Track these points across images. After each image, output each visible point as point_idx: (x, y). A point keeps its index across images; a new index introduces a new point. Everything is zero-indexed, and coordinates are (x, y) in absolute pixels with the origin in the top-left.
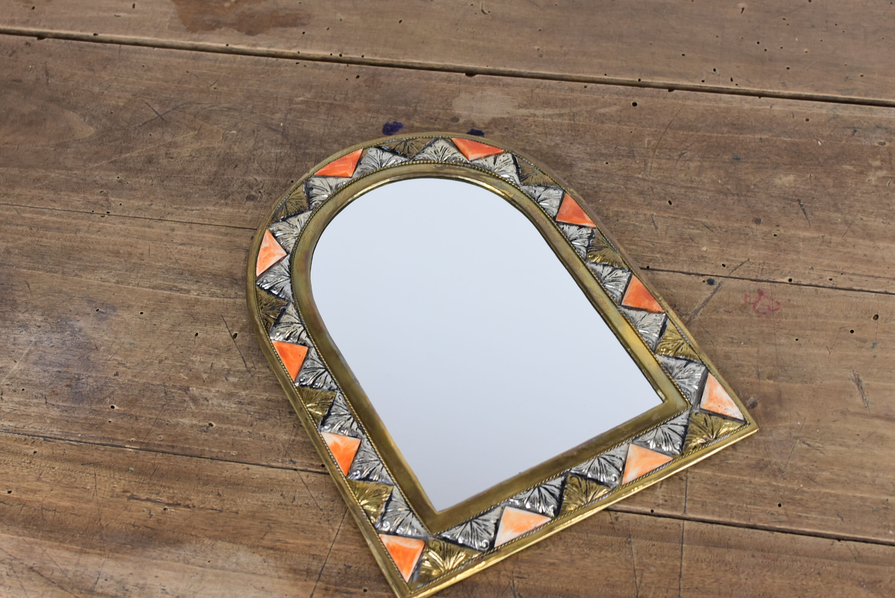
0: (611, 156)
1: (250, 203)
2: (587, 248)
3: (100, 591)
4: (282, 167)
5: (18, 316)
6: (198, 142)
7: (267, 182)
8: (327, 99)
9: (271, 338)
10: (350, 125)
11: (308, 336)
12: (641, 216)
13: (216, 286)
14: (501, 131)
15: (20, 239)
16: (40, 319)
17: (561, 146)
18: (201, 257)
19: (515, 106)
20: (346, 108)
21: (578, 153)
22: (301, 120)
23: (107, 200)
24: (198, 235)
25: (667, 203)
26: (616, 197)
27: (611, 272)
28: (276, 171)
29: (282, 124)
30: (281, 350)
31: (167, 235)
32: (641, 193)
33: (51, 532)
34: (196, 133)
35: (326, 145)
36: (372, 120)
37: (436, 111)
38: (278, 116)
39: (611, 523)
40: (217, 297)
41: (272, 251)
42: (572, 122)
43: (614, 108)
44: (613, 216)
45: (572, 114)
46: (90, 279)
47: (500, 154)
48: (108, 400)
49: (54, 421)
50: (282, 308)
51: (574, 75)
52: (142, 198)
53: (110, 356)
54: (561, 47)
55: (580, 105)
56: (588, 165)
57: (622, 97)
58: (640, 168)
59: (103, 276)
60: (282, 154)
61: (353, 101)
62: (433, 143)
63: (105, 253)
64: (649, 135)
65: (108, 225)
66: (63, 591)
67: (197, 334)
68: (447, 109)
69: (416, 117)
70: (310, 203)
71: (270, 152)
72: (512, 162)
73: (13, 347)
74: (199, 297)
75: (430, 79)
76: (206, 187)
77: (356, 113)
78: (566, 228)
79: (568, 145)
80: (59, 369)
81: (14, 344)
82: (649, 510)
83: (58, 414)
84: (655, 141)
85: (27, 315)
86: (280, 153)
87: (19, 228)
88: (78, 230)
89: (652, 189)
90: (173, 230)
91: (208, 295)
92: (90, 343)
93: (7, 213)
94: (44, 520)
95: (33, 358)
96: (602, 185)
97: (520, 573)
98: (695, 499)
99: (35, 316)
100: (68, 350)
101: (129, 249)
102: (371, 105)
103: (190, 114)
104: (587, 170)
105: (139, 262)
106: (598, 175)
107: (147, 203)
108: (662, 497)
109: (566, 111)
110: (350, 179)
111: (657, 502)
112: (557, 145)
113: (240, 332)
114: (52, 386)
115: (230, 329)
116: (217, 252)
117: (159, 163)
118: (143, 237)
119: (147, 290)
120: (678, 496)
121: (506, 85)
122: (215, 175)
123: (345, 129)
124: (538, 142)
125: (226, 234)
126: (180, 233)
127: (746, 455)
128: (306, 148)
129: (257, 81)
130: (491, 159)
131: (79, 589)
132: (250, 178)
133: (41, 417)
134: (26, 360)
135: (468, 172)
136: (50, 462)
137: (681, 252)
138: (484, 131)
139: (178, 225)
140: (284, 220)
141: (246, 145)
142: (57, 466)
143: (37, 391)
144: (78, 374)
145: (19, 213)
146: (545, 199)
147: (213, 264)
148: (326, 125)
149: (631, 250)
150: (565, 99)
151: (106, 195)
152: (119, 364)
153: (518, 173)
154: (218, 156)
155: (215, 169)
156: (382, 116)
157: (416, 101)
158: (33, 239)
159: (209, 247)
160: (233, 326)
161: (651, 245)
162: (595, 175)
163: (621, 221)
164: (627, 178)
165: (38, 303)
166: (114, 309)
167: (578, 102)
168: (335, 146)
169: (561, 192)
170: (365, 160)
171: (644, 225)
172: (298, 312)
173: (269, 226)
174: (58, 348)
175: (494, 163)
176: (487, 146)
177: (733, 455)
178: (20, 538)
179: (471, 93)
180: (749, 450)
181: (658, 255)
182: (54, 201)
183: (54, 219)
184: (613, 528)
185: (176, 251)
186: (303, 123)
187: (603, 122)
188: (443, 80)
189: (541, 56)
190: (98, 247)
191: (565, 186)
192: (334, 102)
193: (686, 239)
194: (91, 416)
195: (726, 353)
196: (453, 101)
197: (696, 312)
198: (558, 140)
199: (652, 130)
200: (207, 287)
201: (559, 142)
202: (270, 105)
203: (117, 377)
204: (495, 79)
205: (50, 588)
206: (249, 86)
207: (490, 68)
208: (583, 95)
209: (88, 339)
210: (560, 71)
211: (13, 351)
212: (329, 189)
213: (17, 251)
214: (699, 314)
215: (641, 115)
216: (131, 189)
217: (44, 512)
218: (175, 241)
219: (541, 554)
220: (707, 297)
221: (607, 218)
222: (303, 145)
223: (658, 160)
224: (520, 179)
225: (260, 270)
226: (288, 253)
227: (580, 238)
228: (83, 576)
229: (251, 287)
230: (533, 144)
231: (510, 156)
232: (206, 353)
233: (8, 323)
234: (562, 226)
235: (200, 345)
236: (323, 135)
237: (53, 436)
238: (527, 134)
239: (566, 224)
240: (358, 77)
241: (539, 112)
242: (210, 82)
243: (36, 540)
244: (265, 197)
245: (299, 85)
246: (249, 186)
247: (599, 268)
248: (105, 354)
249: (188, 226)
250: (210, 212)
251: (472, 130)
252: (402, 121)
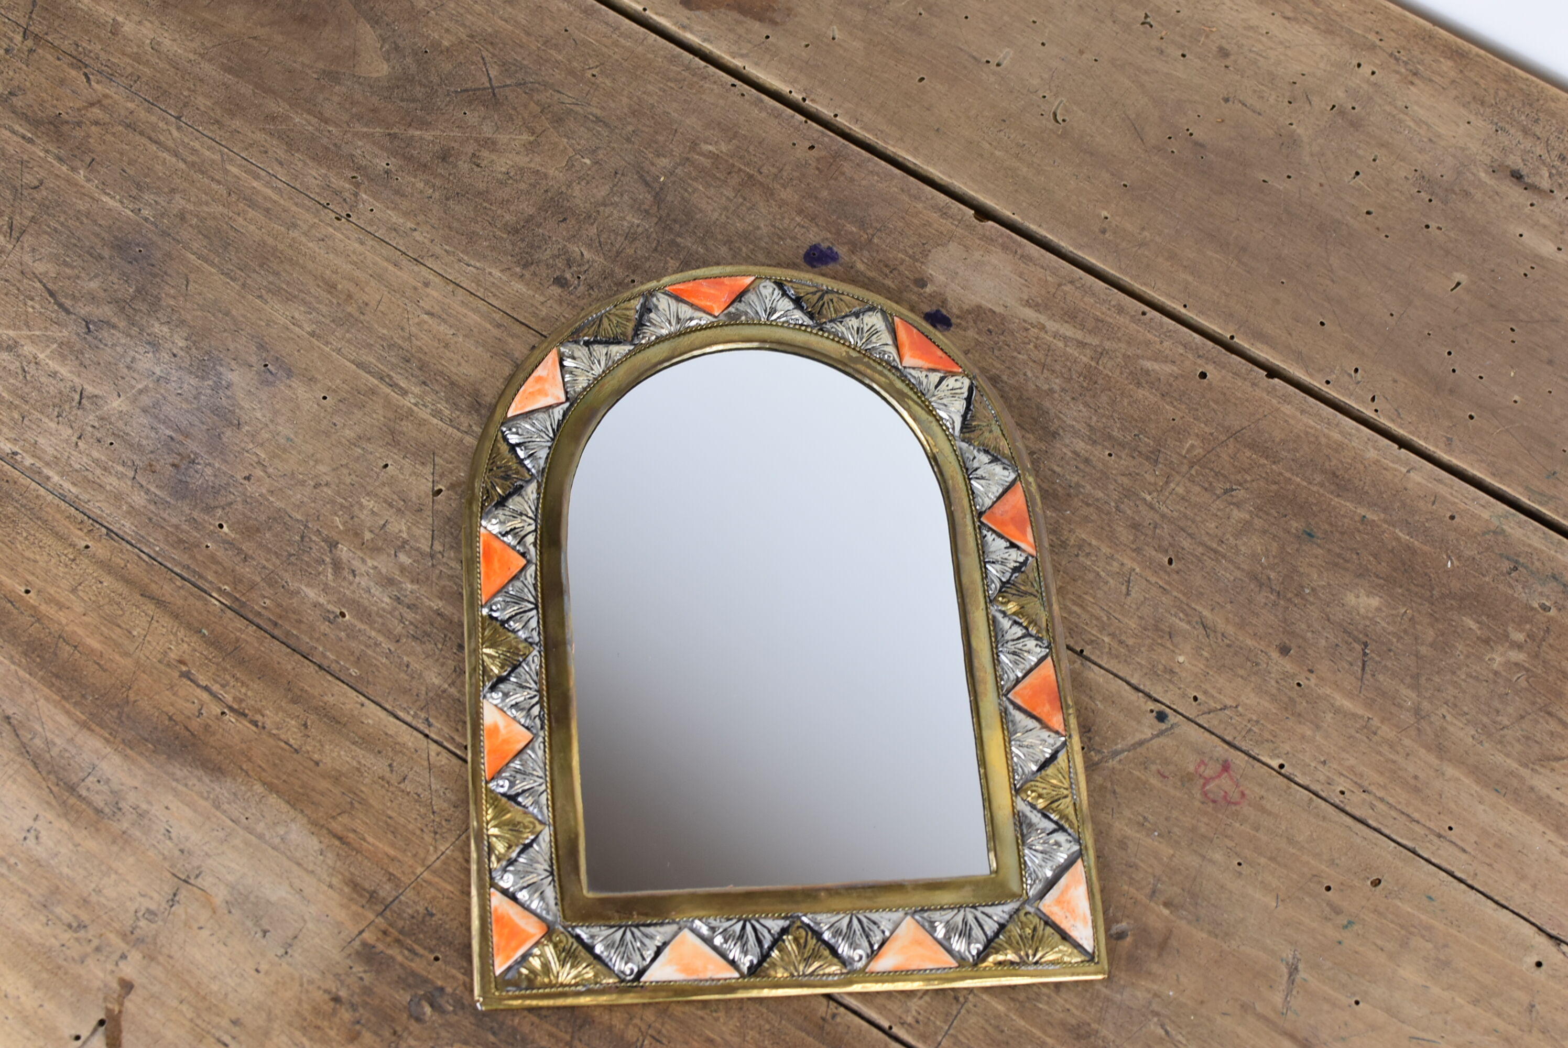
0: (1122, 445)
1: (556, 290)
2: (1003, 584)
3: (84, 793)
4: (630, 251)
5: (153, 326)
6: (527, 155)
7: (596, 265)
8: (748, 164)
9: (484, 523)
10: (762, 225)
11: (535, 544)
12: (1115, 564)
13: (447, 402)
14: (979, 332)
15: (207, 204)
16: (180, 344)
17: (1056, 395)
18: (447, 346)
19: (1021, 299)
20: (769, 193)
21: (1075, 419)
22: (695, 184)
23: (356, 195)
24: (459, 309)
25: (1166, 560)
26: (1094, 517)
27: (1019, 639)
28: (618, 253)
29: (662, 179)
30: (487, 547)
31: (415, 289)
32: (1135, 527)
33: (57, 676)
34: (532, 139)
35: (710, 243)
36: (797, 229)
37: (900, 255)
38: (664, 162)
39: (823, 1019)
40: (441, 420)
41: (547, 386)
42: (1093, 364)
43: (1168, 368)
44: (1074, 546)
45: (1099, 350)
46: (277, 311)
47: (953, 374)
48: (219, 512)
49: (133, 511)
50: (519, 483)
51: (1137, 286)
52: (406, 214)
53: (251, 446)
54: (1143, 229)
55: (1119, 340)
56: (1080, 446)
57: (1190, 356)
58: (1156, 484)
59: (297, 315)
60: (640, 230)
61: (785, 186)
62: (864, 313)
63: (316, 278)
64: (1197, 435)
65: (339, 235)
66: (35, 771)
67: (386, 466)
68: (917, 260)
69: (866, 253)
70: (636, 334)
71: (624, 219)
72: (966, 395)
73: (125, 370)
74: (415, 408)
75: (917, 198)
76: (505, 236)
77: (780, 207)
78: (990, 537)
79: (1068, 399)
80: (174, 435)
81: (129, 368)
82: (885, 1024)
83: (143, 502)
84: (1201, 450)
85: (165, 329)
86: (638, 226)
87: (214, 186)
88: (295, 226)
89: (1155, 528)
90: (426, 284)
91: (429, 411)
92: (233, 412)
93: (207, 153)
94: (56, 655)
95: (145, 400)
96: (1084, 487)
97: (659, 1032)
98: (961, 1037)
99: (176, 336)
100: (198, 409)
101: (353, 288)
102: (809, 204)
103: (538, 103)
104: (1074, 452)
105: (357, 314)
106: (1087, 470)
107: (410, 225)
108: (914, 1013)
109: (1094, 341)
110: (711, 319)
111: (904, 1016)
112: (1051, 392)
113: (448, 489)
114: (152, 456)
115: (437, 478)
116: (473, 348)
117: (455, 166)
118: (379, 277)
119: (348, 364)
120: (938, 1023)
121: (1027, 259)
122: (527, 221)
123: (751, 228)
124: (1025, 374)
125: (499, 326)
126: (435, 294)
127: (1068, 1006)
128: (679, 235)
129: (660, 89)
130: (935, 377)
131: (57, 778)
132: (575, 249)
133: (118, 497)
134: (134, 400)
135: (891, 384)
136: (100, 571)
137: (1143, 649)
138: (953, 320)
139: (437, 280)
140: (587, 344)
141: (595, 191)
142: (107, 581)
143: (129, 454)
144: (195, 454)
145: (223, 160)
146: (982, 478)
147: (459, 364)
148: (726, 208)
149: (1071, 612)
150: (1102, 321)
151: (357, 185)
152: (259, 463)
153: (964, 417)
154: (546, 191)
155: (531, 211)
156: (815, 229)
157: (878, 226)
158: (226, 211)
159: (466, 336)
160: (442, 476)
161: (1105, 619)
162: (1082, 466)
163: (1081, 559)
164: (1128, 494)
165: (189, 317)
166: (290, 373)
167: (1120, 334)
168: (724, 251)
169: (1013, 476)
170: (751, 297)
171: (1111, 581)
172: (538, 499)
173: (562, 344)
174: (186, 400)
175: (936, 387)
176: (940, 353)
177: (1049, 997)
178: (13, 667)
179: (967, 248)
180: (1076, 1001)
181: (1107, 639)
182: (281, 164)
183: (269, 192)
184: (822, 1028)
185: (417, 320)
186: (695, 190)
187: (1139, 384)
188: (936, 208)
189: (1104, 231)
190: (310, 265)
191: (1024, 469)
192: (756, 174)
193: (1162, 631)
194: (185, 527)
195: (1125, 837)
196: (934, 251)
197: (1115, 754)
198: (1056, 384)
199: (1207, 430)
200: (434, 397)
201: (1057, 388)
202: (661, 139)
203: (246, 482)
204: (1014, 241)
205: (20, 759)
206: (644, 93)
207: (1017, 218)
208: (1133, 325)
209: (233, 405)
210: (1120, 269)
211: (123, 378)
212: (674, 322)
213: (194, 221)
214: (1118, 758)
215: (1204, 397)
216: (397, 192)
217: (61, 644)
218: (422, 304)
219: (702, 1018)
220: (1143, 737)
221: (1064, 544)
222: (677, 226)
223: (1188, 484)
224: (962, 428)
225: (516, 410)
226: (567, 399)
227: (1002, 563)
228: (72, 762)
229: (492, 431)
230: (1016, 374)
231: (967, 382)
232: (385, 501)
233: (134, 331)
234: (985, 532)
235: (384, 484)
236: (715, 223)
237: (121, 533)
238: (1015, 354)
239: (994, 532)
240: (812, 147)
241: (1051, 325)
242: (591, 63)
243: (32, 679)
244: (582, 288)
245: (719, 124)
246: (568, 260)
247: (1006, 623)
248: (246, 439)
249: (451, 287)
250: (492, 279)
251: (938, 311)
252: (842, 251)
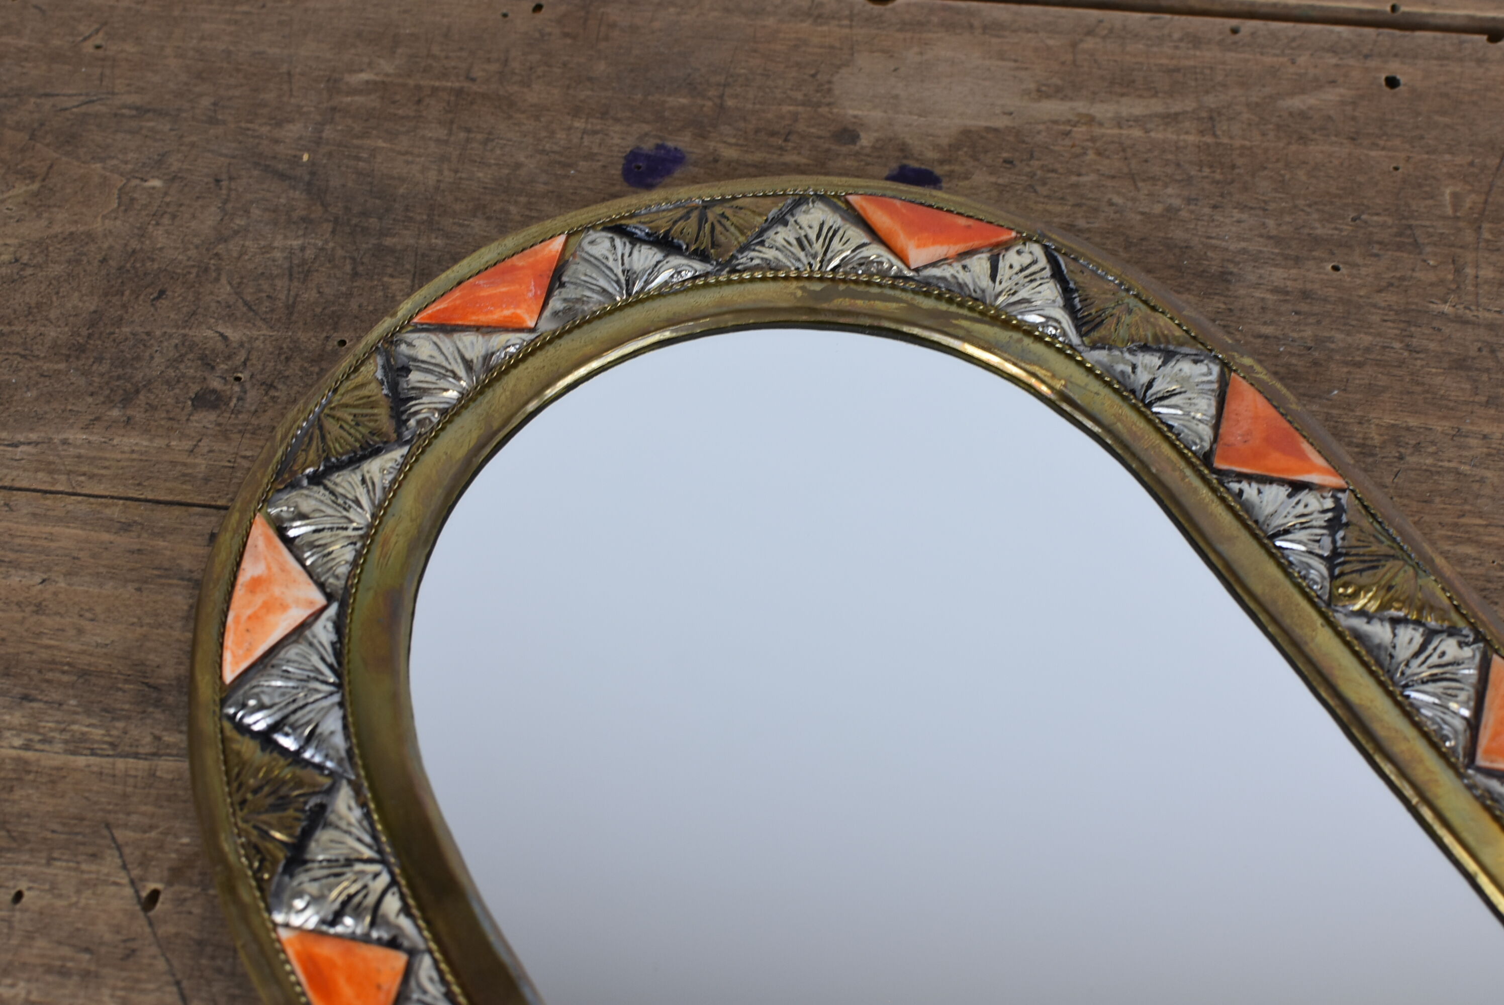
0: (1345, 245)
1: (206, 418)
2: (1330, 561)
4: (311, 295)
6: (39, 216)
7: (258, 344)
8: (444, 75)
9: (279, 918)
10: (522, 159)
11: (405, 910)
12: (1473, 442)
13: (88, 713)
14: (992, 170)
17: (1184, 214)
18: (39, 608)
19: (1026, 93)
20: (506, 105)
21: (1240, 238)
22: (367, 142)
24: (34, 530)
26: (1383, 381)
27: (1423, 648)
28: (290, 308)
29: (306, 157)
30: (312, 965)
32: (1460, 364)
34: (35, 187)
35: (447, 223)
36: (586, 141)
37: (786, 109)
38: (294, 130)
40: (93, 753)
41: (277, 591)
42: (1209, 139)
43: (1331, 95)
44: (1384, 445)
45: (1204, 114)
47: (1007, 246)
50: (313, 801)
55: (1224, 86)
56: (1278, 275)
57: (1351, 62)
58: (1442, 281)
60: (309, 253)
61: (526, 84)
62: (791, 211)
64: (1451, 176)
67: (19, 896)
68: (819, 105)
69: (725, 129)
70: (400, 423)
71: (270, 248)
72: (1048, 272)
74: (29, 755)
76: (62, 366)
77: (537, 118)
78: (1250, 491)
79: (1207, 210)
84: (1473, 196)
86: (303, 249)
89: (1493, 351)
91: (59, 747)
96: (1331, 340)
102: (583, 94)
103: (18, 127)
104: (1275, 290)
106: (1316, 309)
109: (1185, 104)
110: (528, 337)
112: (1171, 212)
113: (169, 883)
115: (136, 872)
116: (94, 590)
122: (93, 324)
123: (506, 171)
124: (1111, 203)
125: (126, 527)
128: (383, 233)
129: (228, 22)
130: (980, 264)
132: (205, 334)
135: (912, 307)
138: (938, 171)
140: (316, 480)
141: (193, 224)
146: (1172, 394)
147: (80, 631)
148: (444, 158)
149: (1461, 560)
150: (1177, 70)
153: (1069, 307)
154: (104, 261)
155: (91, 305)
156: (618, 128)
157: (721, 79)
159: (68, 574)
160: (144, 862)
162: (1304, 307)
163: (1412, 460)
164: (1409, 317)
167: (1220, 78)
168: (477, 225)
169: (1216, 369)
170: (577, 271)
171: (1488, 474)
172: (367, 815)
173: (266, 501)
175: (993, 277)
176: (962, 221)
179: (888, 53)
186: (374, 152)
187: (1303, 139)
191: (1225, 348)
192: (466, 84)
196: (836, 78)
198: (1172, 195)
199: (1458, 160)
200: (59, 715)
201: (1177, 202)
202: (270, 96)
206: (202, 38)
208: (1230, 56)
212: (461, 371)
215: (1418, 114)
221: (1364, 450)
222: (373, 221)
223: (1493, 258)
224: (1078, 328)
225: (236, 663)
226: (330, 597)
227: (1304, 527)
229: (208, 725)
230: (1096, 210)
231: (1037, 250)
232: (49, 970)
234: (1235, 486)
235: (29, 936)
236: (437, 188)
238: (1074, 179)
239: (1250, 478)
240: (538, 8)
241: (1103, 110)
242: (84, 28)
244: (253, 395)
245: (359, 35)
246: (203, 357)
247: (1380, 632)
250: (72, 451)
251: (903, 168)
252: (682, 141)
